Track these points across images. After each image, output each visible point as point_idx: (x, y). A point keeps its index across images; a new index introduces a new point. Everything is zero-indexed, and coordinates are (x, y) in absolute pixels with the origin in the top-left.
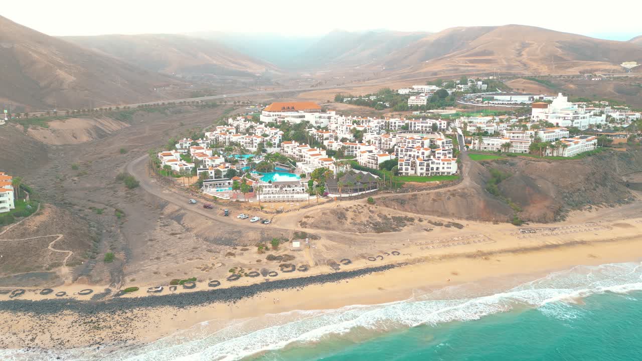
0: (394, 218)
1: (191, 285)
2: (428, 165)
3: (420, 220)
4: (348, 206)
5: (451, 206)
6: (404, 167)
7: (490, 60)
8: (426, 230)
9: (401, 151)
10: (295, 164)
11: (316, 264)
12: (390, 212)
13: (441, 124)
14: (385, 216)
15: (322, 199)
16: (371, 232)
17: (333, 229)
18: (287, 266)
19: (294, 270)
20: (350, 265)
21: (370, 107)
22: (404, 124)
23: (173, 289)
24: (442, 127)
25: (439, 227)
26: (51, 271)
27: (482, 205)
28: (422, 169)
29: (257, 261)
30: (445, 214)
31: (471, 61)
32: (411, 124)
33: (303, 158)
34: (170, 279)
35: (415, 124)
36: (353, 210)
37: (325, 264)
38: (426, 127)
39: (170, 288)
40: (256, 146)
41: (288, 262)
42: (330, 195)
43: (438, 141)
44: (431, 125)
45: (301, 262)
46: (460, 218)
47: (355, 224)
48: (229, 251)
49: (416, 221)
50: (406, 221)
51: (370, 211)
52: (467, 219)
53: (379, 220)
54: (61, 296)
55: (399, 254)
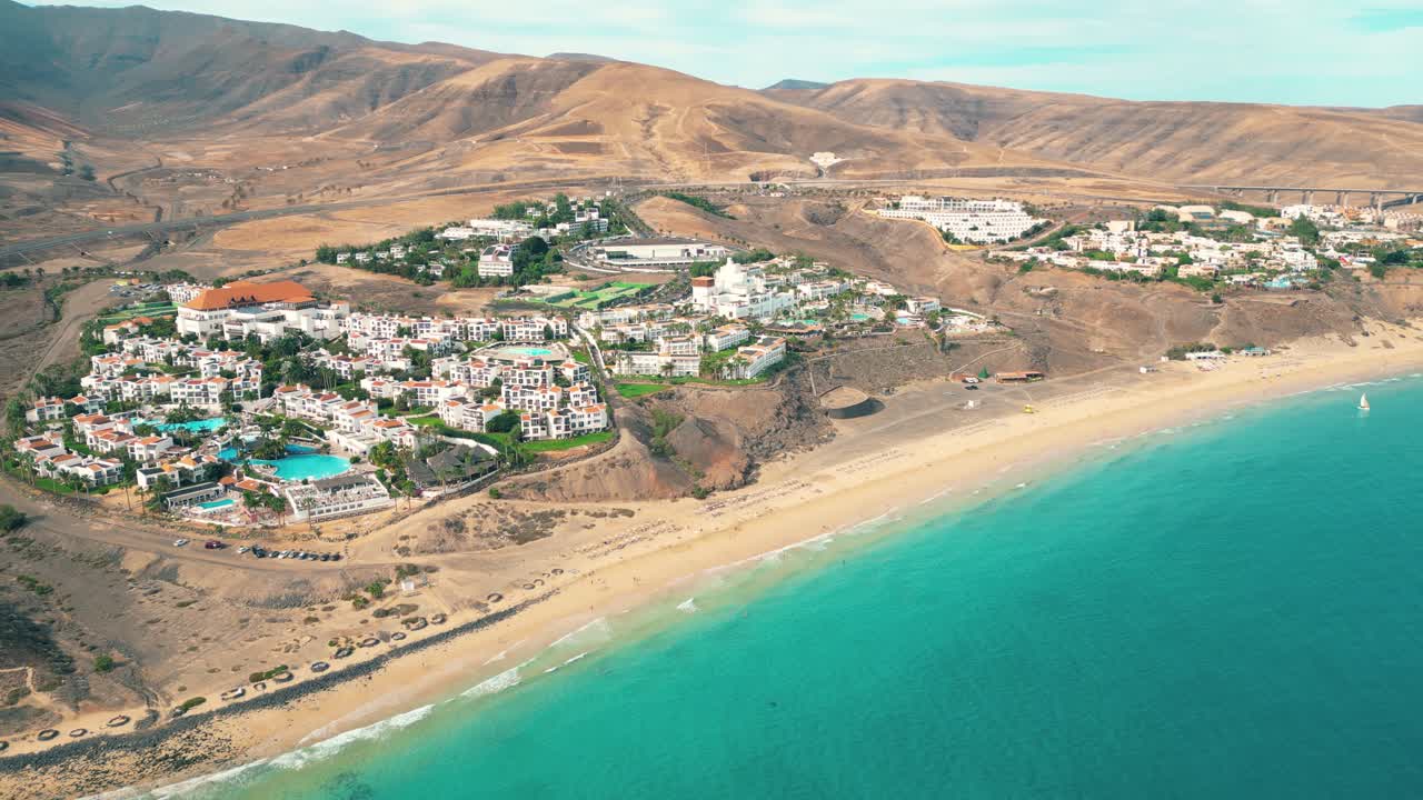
0: (535, 515)
1: (285, 676)
2: (567, 421)
3: (574, 513)
4: (465, 509)
5: (611, 484)
6: (531, 428)
7: (598, 145)
8: (586, 527)
9: (515, 394)
10: (321, 434)
11: (454, 611)
12: (528, 506)
13: (557, 327)
14: (523, 515)
15: (416, 502)
16: (508, 544)
17: (453, 551)
18: (414, 621)
19: (426, 624)
20: (502, 601)
21: (403, 277)
22: (494, 329)
23: (260, 687)
24: (561, 333)
25: (603, 519)
26: (19, 705)
27: (652, 475)
28: (558, 428)
29: (363, 622)
30: (606, 497)
31: (566, 148)
32: (507, 328)
33: (335, 422)
34: (245, 676)
35: (514, 328)
36: (472, 514)
37: (465, 607)
38: (533, 333)
39: (255, 686)
40: (214, 400)
41: (412, 615)
42: (425, 494)
43: (567, 369)
44: (542, 329)
45: (433, 611)
46: (626, 500)
47: (482, 536)
48: (306, 616)
49: (568, 515)
50: (553, 518)
51: (498, 511)
52: (636, 499)
53: (514, 522)
54: (82, 735)
55: (562, 572)
